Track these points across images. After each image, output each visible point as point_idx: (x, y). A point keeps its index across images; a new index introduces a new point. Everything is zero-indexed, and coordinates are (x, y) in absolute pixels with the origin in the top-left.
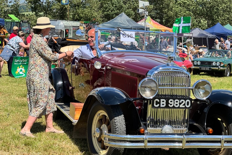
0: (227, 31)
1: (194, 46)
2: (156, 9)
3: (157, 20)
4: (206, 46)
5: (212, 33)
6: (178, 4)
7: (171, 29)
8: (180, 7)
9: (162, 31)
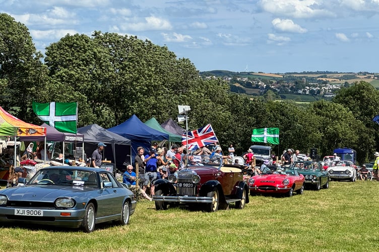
0: (151, 133)
1: (88, 160)
2: (11, 87)
3: (14, 108)
4: (110, 162)
5: (124, 135)
6: (57, 77)
7: (39, 127)
8: (60, 83)
9: (22, 130)
